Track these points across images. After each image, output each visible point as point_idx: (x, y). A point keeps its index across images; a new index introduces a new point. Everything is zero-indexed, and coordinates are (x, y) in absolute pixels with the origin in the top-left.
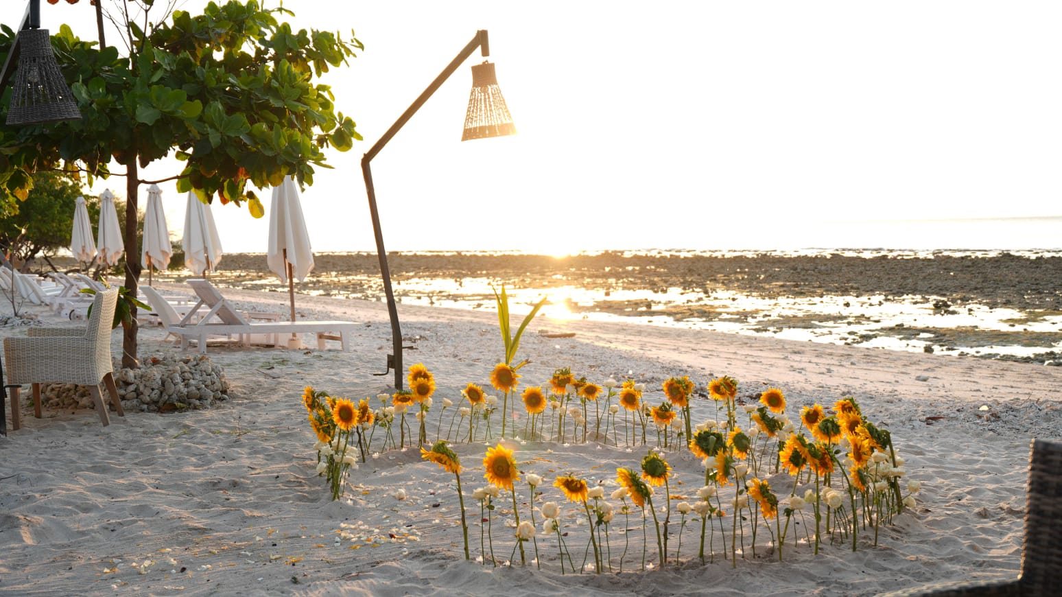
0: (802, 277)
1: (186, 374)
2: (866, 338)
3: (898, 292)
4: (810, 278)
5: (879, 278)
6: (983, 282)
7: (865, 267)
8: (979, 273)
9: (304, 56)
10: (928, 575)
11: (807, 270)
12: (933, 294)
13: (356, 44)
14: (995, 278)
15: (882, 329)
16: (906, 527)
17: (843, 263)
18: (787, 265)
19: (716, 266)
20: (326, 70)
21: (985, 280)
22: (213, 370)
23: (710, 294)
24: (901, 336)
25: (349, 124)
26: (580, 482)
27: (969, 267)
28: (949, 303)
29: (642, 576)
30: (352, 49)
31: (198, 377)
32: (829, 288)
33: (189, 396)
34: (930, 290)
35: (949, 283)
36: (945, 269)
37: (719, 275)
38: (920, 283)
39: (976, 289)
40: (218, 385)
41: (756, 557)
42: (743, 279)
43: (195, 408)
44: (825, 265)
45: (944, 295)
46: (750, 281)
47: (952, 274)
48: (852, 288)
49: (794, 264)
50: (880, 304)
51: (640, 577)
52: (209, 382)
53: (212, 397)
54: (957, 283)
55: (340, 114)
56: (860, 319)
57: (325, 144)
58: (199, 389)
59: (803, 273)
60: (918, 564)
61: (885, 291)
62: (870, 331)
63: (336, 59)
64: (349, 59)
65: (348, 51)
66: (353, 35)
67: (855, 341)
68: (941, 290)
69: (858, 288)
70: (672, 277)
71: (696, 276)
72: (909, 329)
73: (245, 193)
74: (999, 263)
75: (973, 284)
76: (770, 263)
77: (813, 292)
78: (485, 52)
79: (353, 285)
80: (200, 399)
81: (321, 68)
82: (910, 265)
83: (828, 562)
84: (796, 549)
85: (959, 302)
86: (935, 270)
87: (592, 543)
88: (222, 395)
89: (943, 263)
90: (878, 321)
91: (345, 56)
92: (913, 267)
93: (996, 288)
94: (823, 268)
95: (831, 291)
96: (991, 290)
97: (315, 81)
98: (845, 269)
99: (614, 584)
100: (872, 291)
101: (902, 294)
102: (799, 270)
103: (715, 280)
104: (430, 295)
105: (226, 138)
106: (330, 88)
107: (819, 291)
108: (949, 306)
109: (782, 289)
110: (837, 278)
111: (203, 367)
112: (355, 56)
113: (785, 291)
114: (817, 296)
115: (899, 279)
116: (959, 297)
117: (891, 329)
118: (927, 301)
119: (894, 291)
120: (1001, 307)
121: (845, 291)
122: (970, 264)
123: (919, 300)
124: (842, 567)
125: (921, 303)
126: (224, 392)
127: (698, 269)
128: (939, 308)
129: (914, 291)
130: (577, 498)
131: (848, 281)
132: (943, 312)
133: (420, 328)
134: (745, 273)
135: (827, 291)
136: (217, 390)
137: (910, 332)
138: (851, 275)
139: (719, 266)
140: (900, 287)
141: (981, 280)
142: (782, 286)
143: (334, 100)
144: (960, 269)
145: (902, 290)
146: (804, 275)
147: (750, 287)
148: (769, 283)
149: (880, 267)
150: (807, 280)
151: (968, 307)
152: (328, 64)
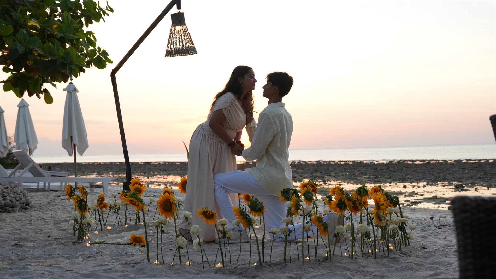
0: (380, 173)
1: (5, 193)
2: (415, 203)
3: (434, 180)
4: (384, 174)
5: (424, 173)
6: (484, 175)
7: (417, 168)
8: (482, 170)
9: (79, 14)
10: (417, 269)
11: (383, 170)
12: (455, 181)
13: (108, 9)
14: (491, 173)
15: (425, 199)
16: (410, 253)
17: (404, 166)
18: (371, 168)
19: (331, 169)
20: (91, 23)
21: (485, 173)
22: (21, 192)
23: (327, 182)
24: (435, 202)
25: (105, 53)
26: (211, 212)
27: (476, 167)
28: (464, 186)
29: (249, 269)
30: (107, 12)
31: (12, 195)
32: (395, 179)
33: (6, 205)
34: (453, 179)
35: (465, 176)
36: (463, 169)
37: (332, 173)
38: (448, 175)
39: (480, 178)
40: (24, 200)
41: (317, 261)
42: (346, 175)
43: (9, 212)
44: (394, 167)
45: (461, 181)
46: (350, 176)
47: (466, 171)
48: (408, 178)
49: (376, 167)
50: (424, 186)
51: (248, 269)
52: (18, 198)
53: (20, 207)
54: (469, 175)
55: (99, 48)
56: (412, 194)
57: (90, 65)
58: (12, 202)
59: (380, 171)
60: (412, 264)
61: (428, 180)
62: (418, 200)
63: (98, 17)
64: (105, 17)
65: (104, 13)
66: (107, 3)
67: (408, 205)
68: (460, 179)
69: (412, 179)
70: (305, 174)
71: (319, 174)
72: (441, 198)
73: (42, 90)
74: (494, 166)
75: (478, 175)
76: (362, 167)
77: (385, 181)
78: (179, 7)
79: (122, 178)
80: (13, 207)
81: (89, 22)
82: (442, 167)
83: (359, 263)
84: (342, 258)
85: (470, 185)
86: (457, 169)
87: (220, 250)
88: (26, 206)
89: (461, 166)
90: (422, 195)
91: (103, 15)
92: (444, 168)
93: (492, 178)
94: (392, 169)
95: (396, 180)
96: (489, 179)
97: (85, 29)
98: (404, 169)
99: (232, 273)
100: (420, 180)
101: (437, 181)
102: (378, 170)
103: (330, 175)
104: (165, 184)
105: (28, 50)
106: (94, 33)
107: (389, 180)
108: (464, 187)
109: (368, 180)
110: (400, 174)
111: (15, 190)
112: (108, 15)
113: (369, 180)
114: (388, 183)
115: (435, 173)
116: (470, 182)
117: (429, 199)
118: (451, 185)
119: (432, 180)
120: (494, 187)
121: (404, 180)
122: (477, 166)
123: (446, 184)
124: (367, 265)
125: (448, 186)
126: (27, 204)
127: (320, 170)
128: (458, 188)
129: (444, 180)
130: (211, 223)
131: (406, 175)
132: (460, 190)
133: (154, 192)
134: (347, 171)
135: (394, 180)
136: (23, 203)
137: (441, 200)
138: (408, 172)
139: (333, 169)
140: (436, 177)
141: (483, 174)
142: (368, 178)
143: (96, 41)
144: (471, 168)
145: (437, 179)
146: (381, 172)
147: (350, 179)
148: (361, 176)
149: (425, 168)
150: (382, 174)
151: (475, 187)
152: (93, 21)
